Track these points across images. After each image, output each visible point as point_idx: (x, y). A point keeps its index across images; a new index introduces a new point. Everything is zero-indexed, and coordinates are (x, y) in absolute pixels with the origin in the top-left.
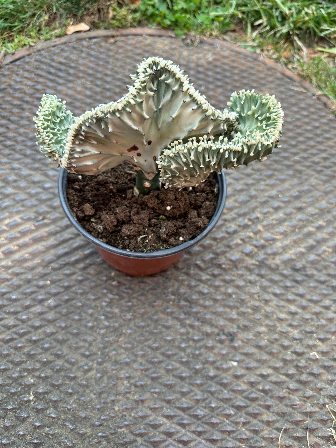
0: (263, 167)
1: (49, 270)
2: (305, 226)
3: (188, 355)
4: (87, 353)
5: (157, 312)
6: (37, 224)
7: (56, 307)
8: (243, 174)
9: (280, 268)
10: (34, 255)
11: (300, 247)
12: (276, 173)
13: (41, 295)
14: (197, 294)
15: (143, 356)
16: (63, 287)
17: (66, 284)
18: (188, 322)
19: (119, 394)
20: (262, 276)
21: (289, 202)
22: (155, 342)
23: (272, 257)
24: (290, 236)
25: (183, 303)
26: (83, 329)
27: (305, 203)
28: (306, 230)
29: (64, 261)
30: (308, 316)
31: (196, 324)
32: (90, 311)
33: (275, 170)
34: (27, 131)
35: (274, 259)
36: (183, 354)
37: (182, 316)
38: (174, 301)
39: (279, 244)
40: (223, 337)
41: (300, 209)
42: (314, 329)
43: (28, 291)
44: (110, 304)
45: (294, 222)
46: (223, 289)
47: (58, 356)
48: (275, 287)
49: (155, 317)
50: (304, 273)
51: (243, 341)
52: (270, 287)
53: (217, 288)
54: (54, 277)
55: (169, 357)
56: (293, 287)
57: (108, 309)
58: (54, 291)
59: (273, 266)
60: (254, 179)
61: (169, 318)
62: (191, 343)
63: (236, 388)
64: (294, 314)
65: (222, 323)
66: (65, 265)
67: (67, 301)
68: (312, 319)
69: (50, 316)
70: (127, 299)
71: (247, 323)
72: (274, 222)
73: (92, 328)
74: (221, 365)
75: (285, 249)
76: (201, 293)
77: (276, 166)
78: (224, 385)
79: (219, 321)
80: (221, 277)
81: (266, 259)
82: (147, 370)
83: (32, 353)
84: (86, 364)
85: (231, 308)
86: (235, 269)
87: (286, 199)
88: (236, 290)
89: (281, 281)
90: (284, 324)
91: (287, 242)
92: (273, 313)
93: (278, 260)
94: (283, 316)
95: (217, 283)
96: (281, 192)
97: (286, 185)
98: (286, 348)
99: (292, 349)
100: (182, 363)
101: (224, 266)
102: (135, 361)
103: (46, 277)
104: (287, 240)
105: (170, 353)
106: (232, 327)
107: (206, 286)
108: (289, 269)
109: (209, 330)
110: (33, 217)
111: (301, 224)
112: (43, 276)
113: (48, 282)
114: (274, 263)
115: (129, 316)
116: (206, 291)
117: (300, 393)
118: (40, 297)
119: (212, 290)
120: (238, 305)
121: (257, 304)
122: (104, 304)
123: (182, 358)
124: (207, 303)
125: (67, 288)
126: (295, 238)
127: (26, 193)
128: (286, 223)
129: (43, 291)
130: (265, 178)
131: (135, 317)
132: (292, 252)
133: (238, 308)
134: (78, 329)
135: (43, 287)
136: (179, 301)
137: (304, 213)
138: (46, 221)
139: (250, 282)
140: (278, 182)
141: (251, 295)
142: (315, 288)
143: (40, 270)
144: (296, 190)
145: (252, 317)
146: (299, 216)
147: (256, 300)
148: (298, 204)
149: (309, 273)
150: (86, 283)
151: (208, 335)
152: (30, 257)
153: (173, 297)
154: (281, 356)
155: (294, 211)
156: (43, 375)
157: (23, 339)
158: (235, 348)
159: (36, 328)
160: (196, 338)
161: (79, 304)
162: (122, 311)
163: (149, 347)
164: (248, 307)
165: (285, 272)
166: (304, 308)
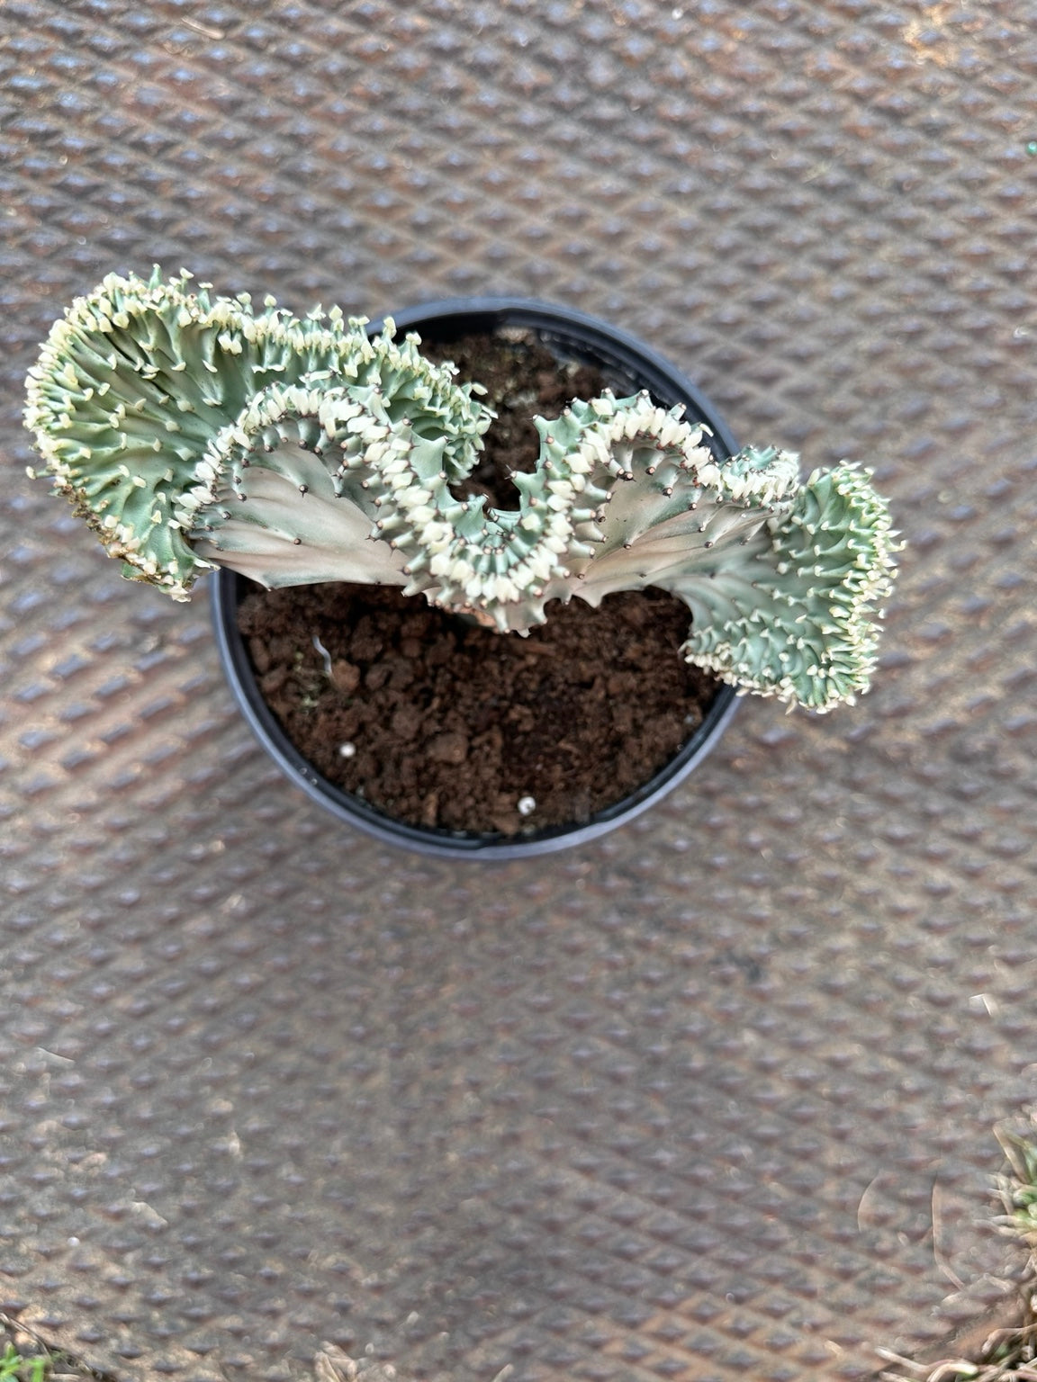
0: (893, 381)
1: (211, 808)
2: (1014, 606)
3: (631, 1021)
4: (359, 1030)
5: (539, 914)
6: (145, 664)
7: (252, 914)
8: (821, 413)
9: (914, 758)
10: (159, 766)
11: (984, 682)
12: (938, 402)
13: (206, 883)
14: (655, 854)
15: (509, 1028)
16: (265, 857)
17: (271, 847)
18: (630, 933)
19: (457, 1124)
20: (856, 786)
21: (972, 517)
22: (540, 989)
23: (891, 723)
24: (959, 646)
25: (613, 882)
26: (338, 968)
27: (1025, 518)
28: (1013, 622)
29: (250, 778)
30: (980, 898)
31: (655, 938)
32: (350, 920)
33: (938, 389)
34: (29, 296)
35: (898, 729)
36: (616, 1017)
37: (614, 919)
38: (588, 877)
39: (919, 678)
40: (731, 969)
41: (1003, 544)
42: (991, 933)
43: (166, 875)
44: (406, 897)
45: (981, 594)
46: (732, 834)
47: (284, 1043)
48: (894, 815)
49: (537, 925)
50: (985, 766)
51: (784, 976)
52: (875, 818)
53: (715, 831)
54: (233, 831)
55: (580, 1026)
56: (947, 813)
57: (403, 912)
58: (238, 870)
59: (893, 753)
60: (857, 433)
61: (577, 924)
62: (640, 988)
63: (761, 1095)
64: (939, 894)
65: (726, 930)
66: (259, 790)
67: (282, 896)
68: (991, 906)
69: (242, 940)
70: (451, 880)
71: (799, 927)
72: (913, 600)
73: (362, 965)
74: (723, 1039)
75: (938, 690)
76: (667, 851)
77: (941, 371)
78: (730, 1091)
79: (717, 925)
80: (729, 798)
81: (872, 732)
82: (521, 1063)
83: (215, 1038)
84: (362, 1059)
85: (756, 887)
86: (771, 768)
87: (961, 511)
88: (771, 833)
89: (913, 797)
90: (908, 925)
91: (947, 669)
92: (876, 895)
93: (910, 734)
94: (906, 901)
95: (716, 819)
96: (947, 481)
97: (968, 450)
98: (904, 988)
99: (922, 991)
100: (615, 1041)
101: (738, 763)
102: (489, 1042)
103: (209, 831)
104: (946, 662)
105: (581, 1016)
106: (758, 942)
107: (683, 828)
108: (943, 759)
109: (689, 950)
110: (128, 640)
111: (1001, 598)
112: (199, 829)
113: (218, 846)
114: (897, 744)
115: (461, 927)
116: (681, 844)
117: (930, 1099)
118: (204, 891)
119: (702, 838)
120: (777, 877)
121: (834, 870)
122: (387, 897)
123: (616, 1027)
124: (686, 878)
125: (277, 858)
126: (972, 652)
127: (83, 552)
128: (955, 602)
129: (206, 873)
130: (897, 425)
131: (478, 929)
132: (960, 700)
133: (773, 887)
134: (325, 968)
135: (206, 860)
136: (603, 875)
137: (1015, 558)
138: (171, 651)
139: (819, 807)
140: (941, 440)
141: (819, 847)
142: (1013, 812)
143: (185, 811)
144: (999, 470)
145: (815, 909)
146: (1001, 570)
147: (829, 859)
148: (999, 524)
149: (1003, 765)
150: (329, 839)
151: (687, 964)
152: (149, 773)
153: (584, 867)
154: (888, 1008)
155: (984, 552)
156: (252, 1090)
157: (182, 1006)
158: (763, 997)
159: (211, 976)
160: (655, 974)
161: (317, 902)
162: (440, 914)
163: (526, 1005)
164: (804, 883)
165: (929, 769)
166: (972, 874)
